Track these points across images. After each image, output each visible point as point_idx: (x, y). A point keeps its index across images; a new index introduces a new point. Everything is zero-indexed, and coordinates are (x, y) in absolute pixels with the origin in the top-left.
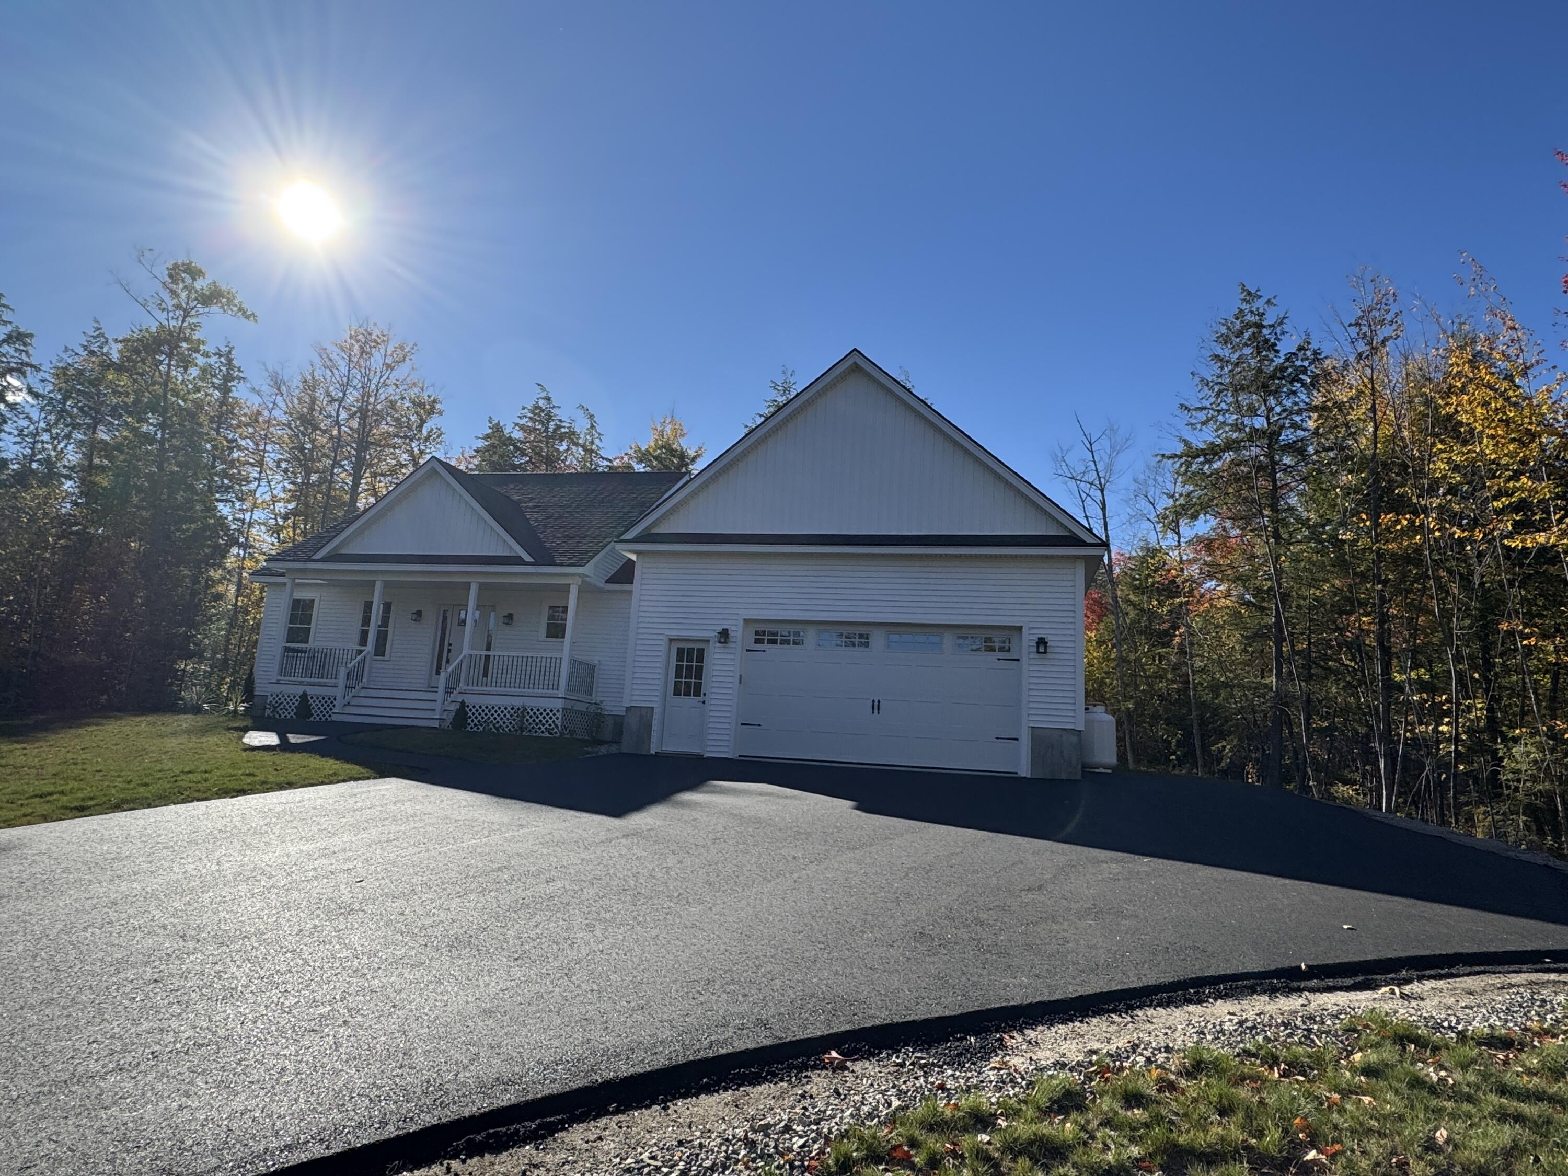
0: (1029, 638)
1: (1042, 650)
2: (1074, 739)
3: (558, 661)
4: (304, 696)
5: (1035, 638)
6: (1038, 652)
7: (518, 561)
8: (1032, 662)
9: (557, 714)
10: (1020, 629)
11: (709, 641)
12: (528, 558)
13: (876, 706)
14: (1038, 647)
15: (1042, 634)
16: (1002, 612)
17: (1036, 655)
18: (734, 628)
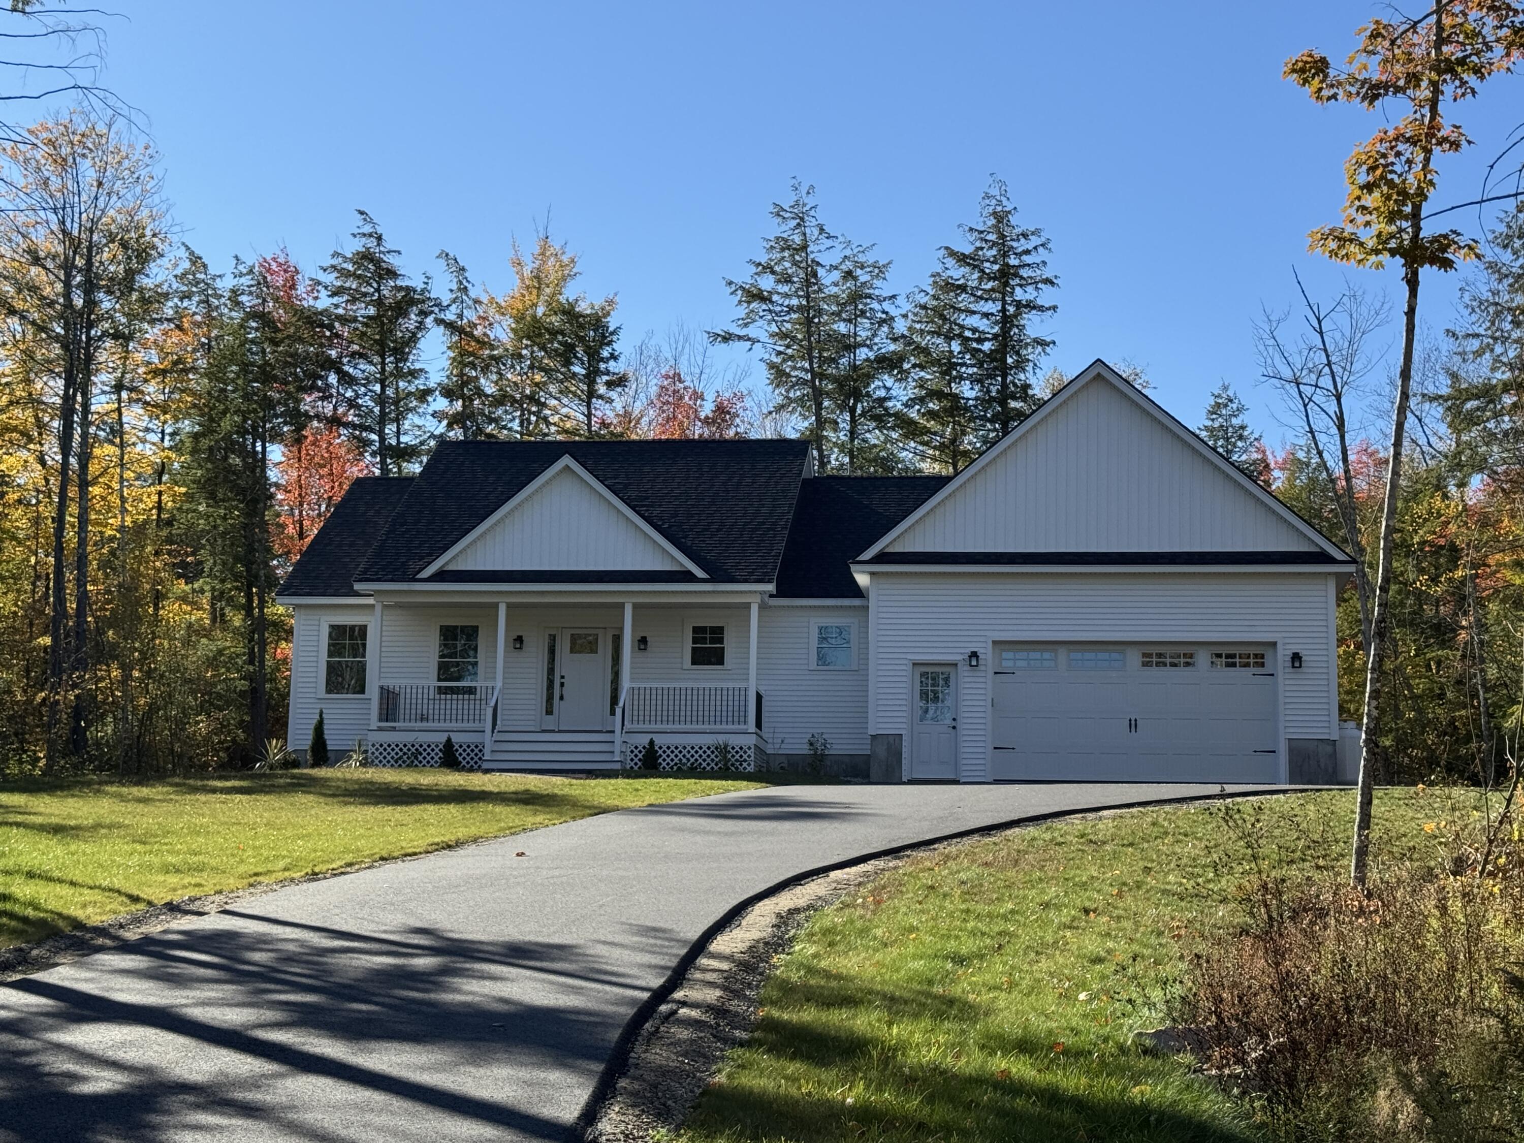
0: (1283, 653)
1: (1297, 664)
2: (1329, 749)
3: (743, 693)
4: (449, 743)
5: (1290, 653)
6: (1293, 667)
7: (688, 577)
8: (1287, 676)
9: (749, 752)
10: (1274, 644)
11: (956, 665)
12: (700, 573)
13: (1133, 725)
14: (1293, 663)
15: (1296, 648)
16: (1258, 629)
17: (1291, 670)
18: (982, 651)
